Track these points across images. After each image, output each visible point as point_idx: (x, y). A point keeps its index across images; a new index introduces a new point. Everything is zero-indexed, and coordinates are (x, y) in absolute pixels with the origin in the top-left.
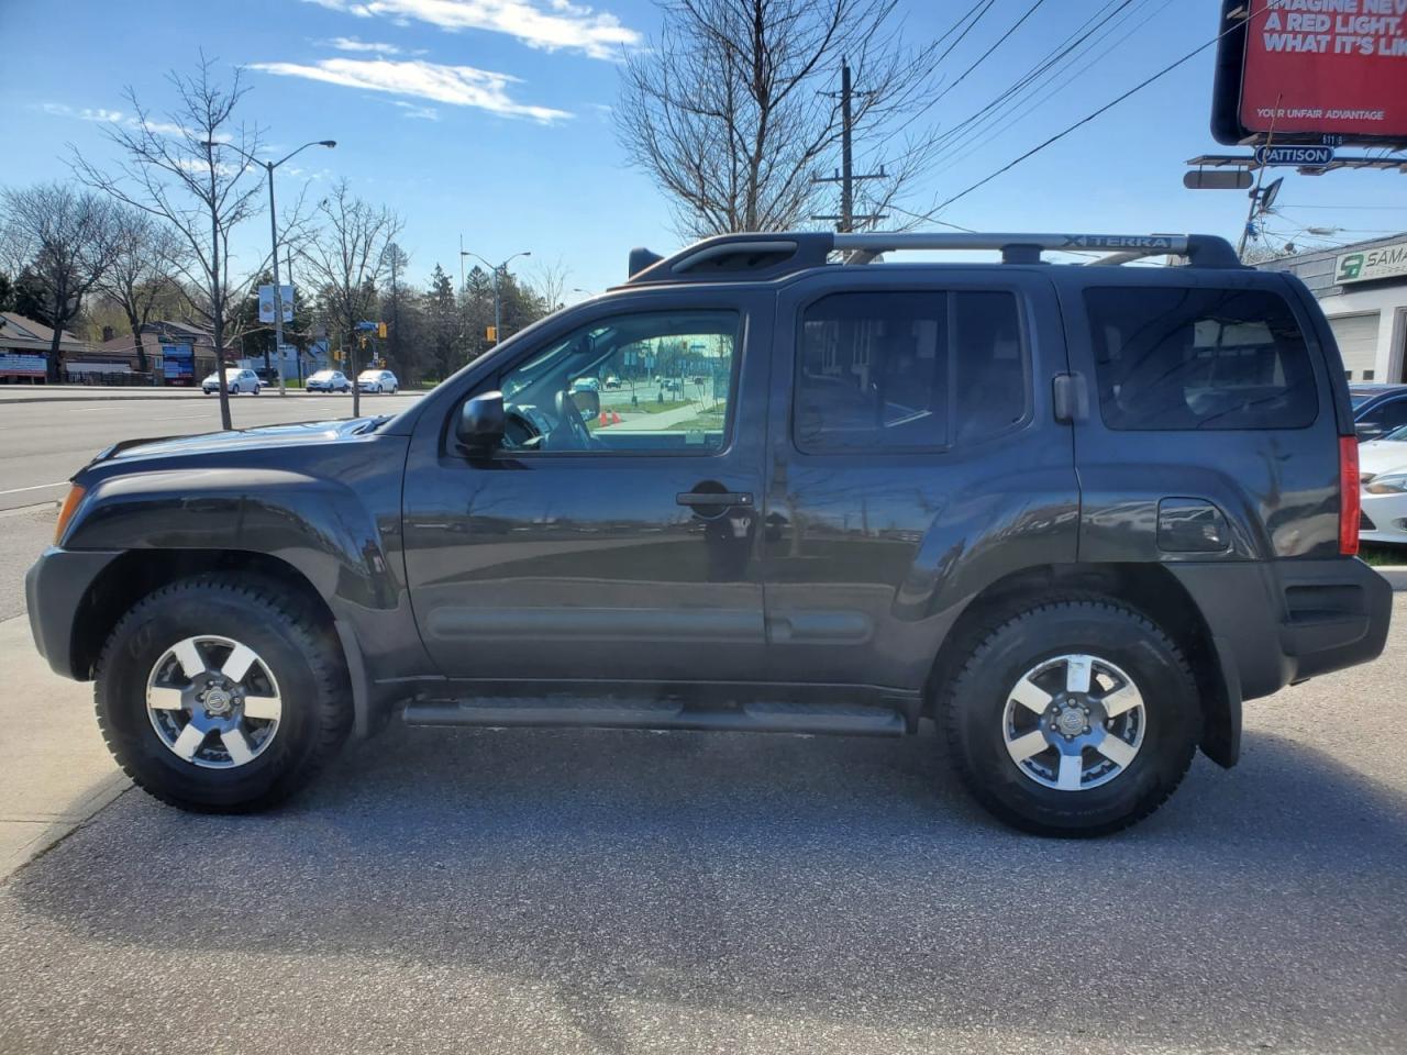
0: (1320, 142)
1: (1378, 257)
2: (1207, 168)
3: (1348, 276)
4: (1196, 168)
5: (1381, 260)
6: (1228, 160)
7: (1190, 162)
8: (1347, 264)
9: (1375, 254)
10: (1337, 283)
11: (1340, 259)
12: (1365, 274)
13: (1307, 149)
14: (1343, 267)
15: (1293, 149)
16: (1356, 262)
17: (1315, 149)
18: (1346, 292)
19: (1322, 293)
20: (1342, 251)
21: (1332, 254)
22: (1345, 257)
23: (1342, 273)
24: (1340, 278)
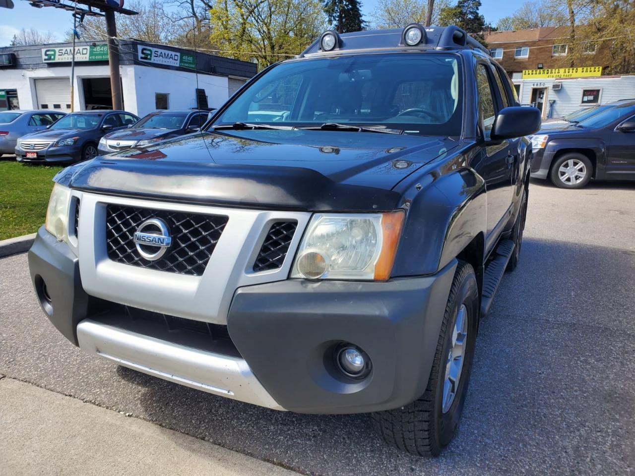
1: (63, 52)
3: (50, 59)
5: (65, 53)
8: (48, 53)
9: (62, 50)
10: (44, 62)
11: (44, 51)
12: (58, 59)
14: (46, 55)
16: (53, 53)
18: (50, 67)
19: (36, 66)
20: (43, 46)
21: (38, 47)
22: (46, 49)
23: (44, 57)
24: (45, 60)
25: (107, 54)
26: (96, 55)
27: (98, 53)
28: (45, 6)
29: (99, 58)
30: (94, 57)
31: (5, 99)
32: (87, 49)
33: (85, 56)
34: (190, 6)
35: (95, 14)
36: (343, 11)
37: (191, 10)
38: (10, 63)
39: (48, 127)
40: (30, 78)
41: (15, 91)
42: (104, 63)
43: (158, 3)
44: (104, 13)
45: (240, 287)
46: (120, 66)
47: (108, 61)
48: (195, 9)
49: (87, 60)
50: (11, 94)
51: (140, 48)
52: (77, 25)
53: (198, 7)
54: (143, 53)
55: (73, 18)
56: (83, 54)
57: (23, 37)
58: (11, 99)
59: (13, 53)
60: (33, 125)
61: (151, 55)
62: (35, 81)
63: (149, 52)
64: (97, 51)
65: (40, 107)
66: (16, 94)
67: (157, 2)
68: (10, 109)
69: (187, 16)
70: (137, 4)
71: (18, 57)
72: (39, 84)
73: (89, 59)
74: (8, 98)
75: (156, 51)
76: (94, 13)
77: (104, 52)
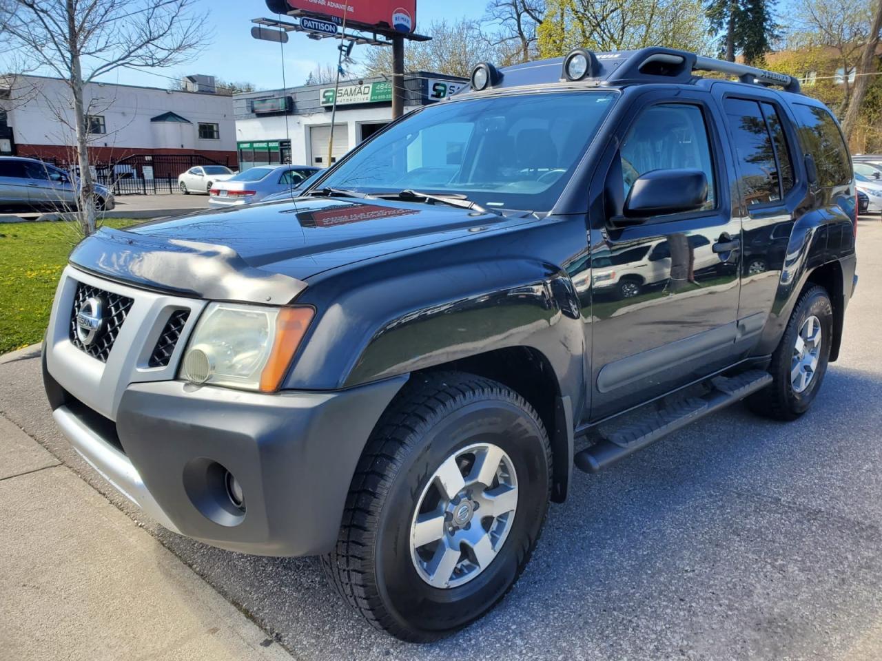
0: (330, 20)
1: (343, 92)
2: (263, 26)
3: (328, 101)
4: (257, 25)
5: (345, 94)
6: (276, 23)
7: (253, 21)
8: (326, 94)
9: (343, 90)
10: (322, 105)
11: (322, 91)
12: (341, 101)
13: (325, 24)
14: (324, 97)
15: (319, 22)
16: (332, 94)
17: (329, 24)
18: (327, 111)
19: (313, 111)
20: (323, 86)
21: (318, 88)
22: (324, 90)
23: (323, 100)
24: (323, 103)
25: (390, 93)
26: (378, 94)
27: (381, 91)
28: (324, 37)
29: (382, 98)
30: (376, 98)
31: (278, 151)
32: (369, 87)
33: (366, 96)
34: (516, 22)
35: (381, 43)
36: (736, 13)
37: (516, 28)
38: (286, 108)
39: (297, 185)
40: (305, 125)
41: (288, 142)
42: (386, 104)
43: (474, 22)
44: (391, 41)
45: (131, 383)
46: (405, 107)
47: (391, 102)
48: (522, 26)
49: (368, 101)
50: (285, 145)
51: (431, 82)
52: (342, 60)
53: (527, 23)
54: (434, 89)
55: (339, 51)
56: (364, 94)
57: (318, 76)
58: (284, 151)
59: (289, 95)
60: (283, 184)
61: (444, 92)
62: (311, 128)
63: (442, 88)
64: (380, 89)
65: (314, 160)
66: (290, 145)
67: (473, 20)
68: (282, 163)
69: (511, 36)
70: (441, 25)
71: (295, 101)
72: (314, 131)
73: (371, 100)
74: (282, 150)
75: (451, 87)
76: (378, 41)
77: (388, 91)
